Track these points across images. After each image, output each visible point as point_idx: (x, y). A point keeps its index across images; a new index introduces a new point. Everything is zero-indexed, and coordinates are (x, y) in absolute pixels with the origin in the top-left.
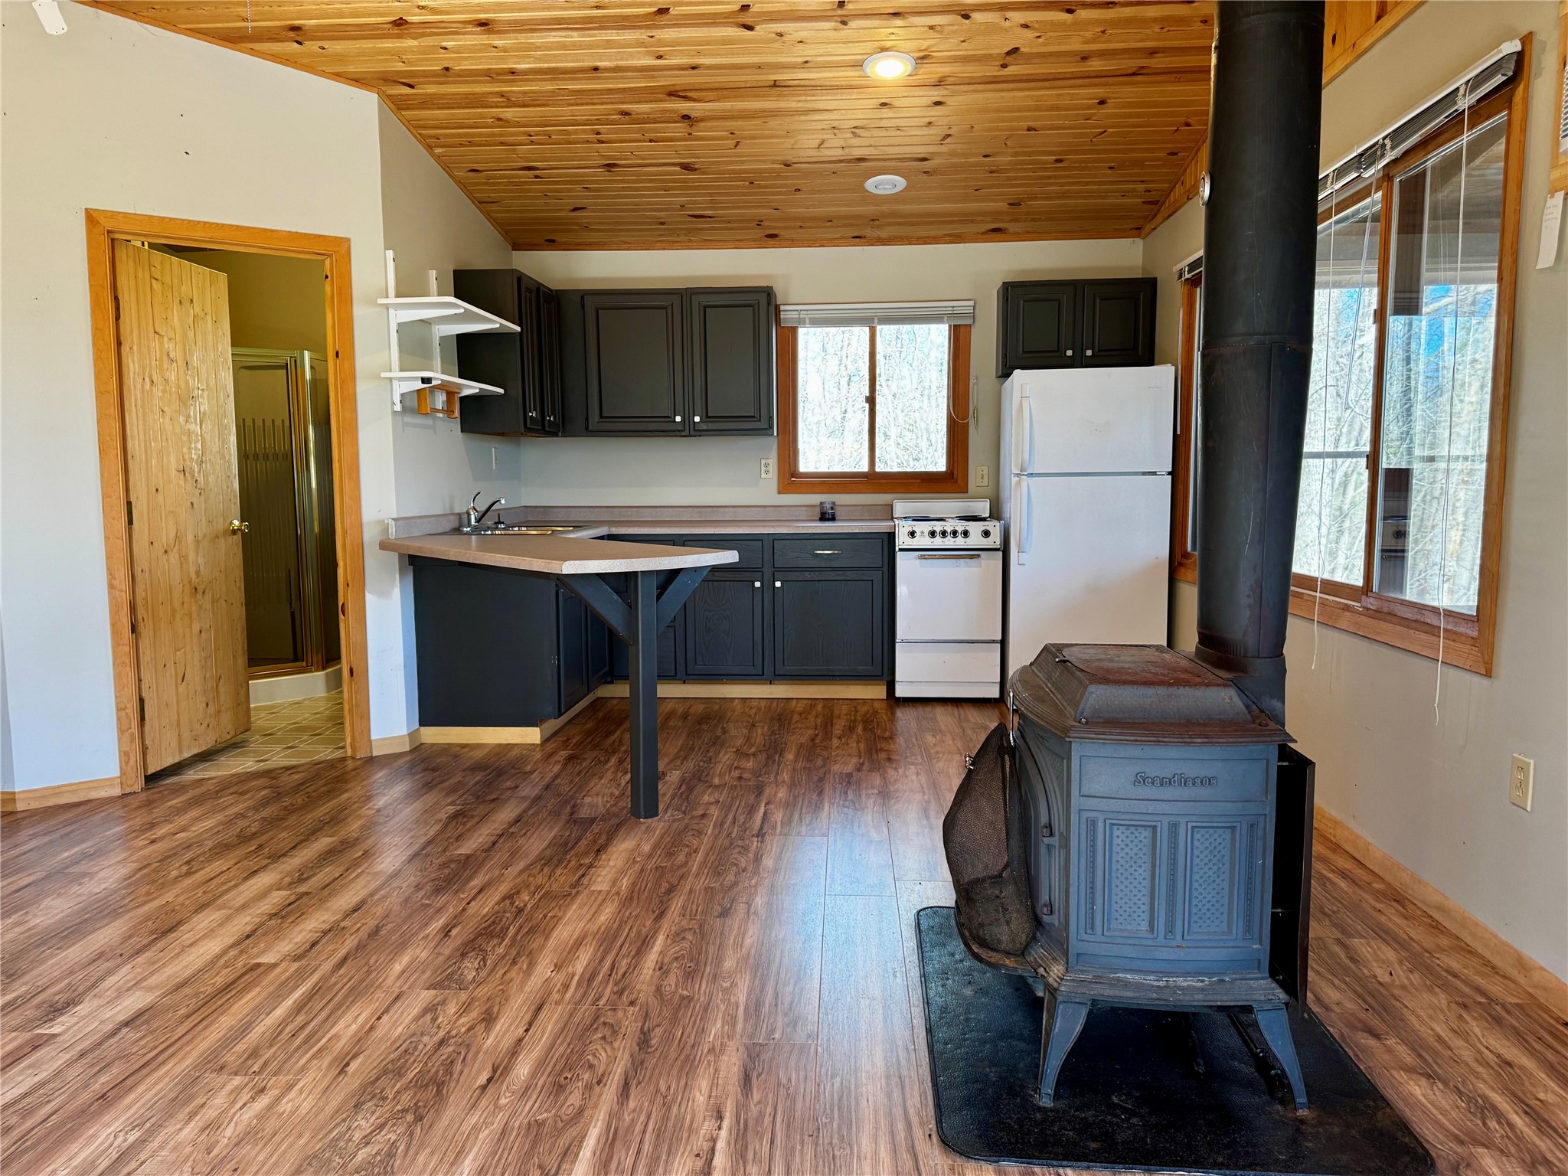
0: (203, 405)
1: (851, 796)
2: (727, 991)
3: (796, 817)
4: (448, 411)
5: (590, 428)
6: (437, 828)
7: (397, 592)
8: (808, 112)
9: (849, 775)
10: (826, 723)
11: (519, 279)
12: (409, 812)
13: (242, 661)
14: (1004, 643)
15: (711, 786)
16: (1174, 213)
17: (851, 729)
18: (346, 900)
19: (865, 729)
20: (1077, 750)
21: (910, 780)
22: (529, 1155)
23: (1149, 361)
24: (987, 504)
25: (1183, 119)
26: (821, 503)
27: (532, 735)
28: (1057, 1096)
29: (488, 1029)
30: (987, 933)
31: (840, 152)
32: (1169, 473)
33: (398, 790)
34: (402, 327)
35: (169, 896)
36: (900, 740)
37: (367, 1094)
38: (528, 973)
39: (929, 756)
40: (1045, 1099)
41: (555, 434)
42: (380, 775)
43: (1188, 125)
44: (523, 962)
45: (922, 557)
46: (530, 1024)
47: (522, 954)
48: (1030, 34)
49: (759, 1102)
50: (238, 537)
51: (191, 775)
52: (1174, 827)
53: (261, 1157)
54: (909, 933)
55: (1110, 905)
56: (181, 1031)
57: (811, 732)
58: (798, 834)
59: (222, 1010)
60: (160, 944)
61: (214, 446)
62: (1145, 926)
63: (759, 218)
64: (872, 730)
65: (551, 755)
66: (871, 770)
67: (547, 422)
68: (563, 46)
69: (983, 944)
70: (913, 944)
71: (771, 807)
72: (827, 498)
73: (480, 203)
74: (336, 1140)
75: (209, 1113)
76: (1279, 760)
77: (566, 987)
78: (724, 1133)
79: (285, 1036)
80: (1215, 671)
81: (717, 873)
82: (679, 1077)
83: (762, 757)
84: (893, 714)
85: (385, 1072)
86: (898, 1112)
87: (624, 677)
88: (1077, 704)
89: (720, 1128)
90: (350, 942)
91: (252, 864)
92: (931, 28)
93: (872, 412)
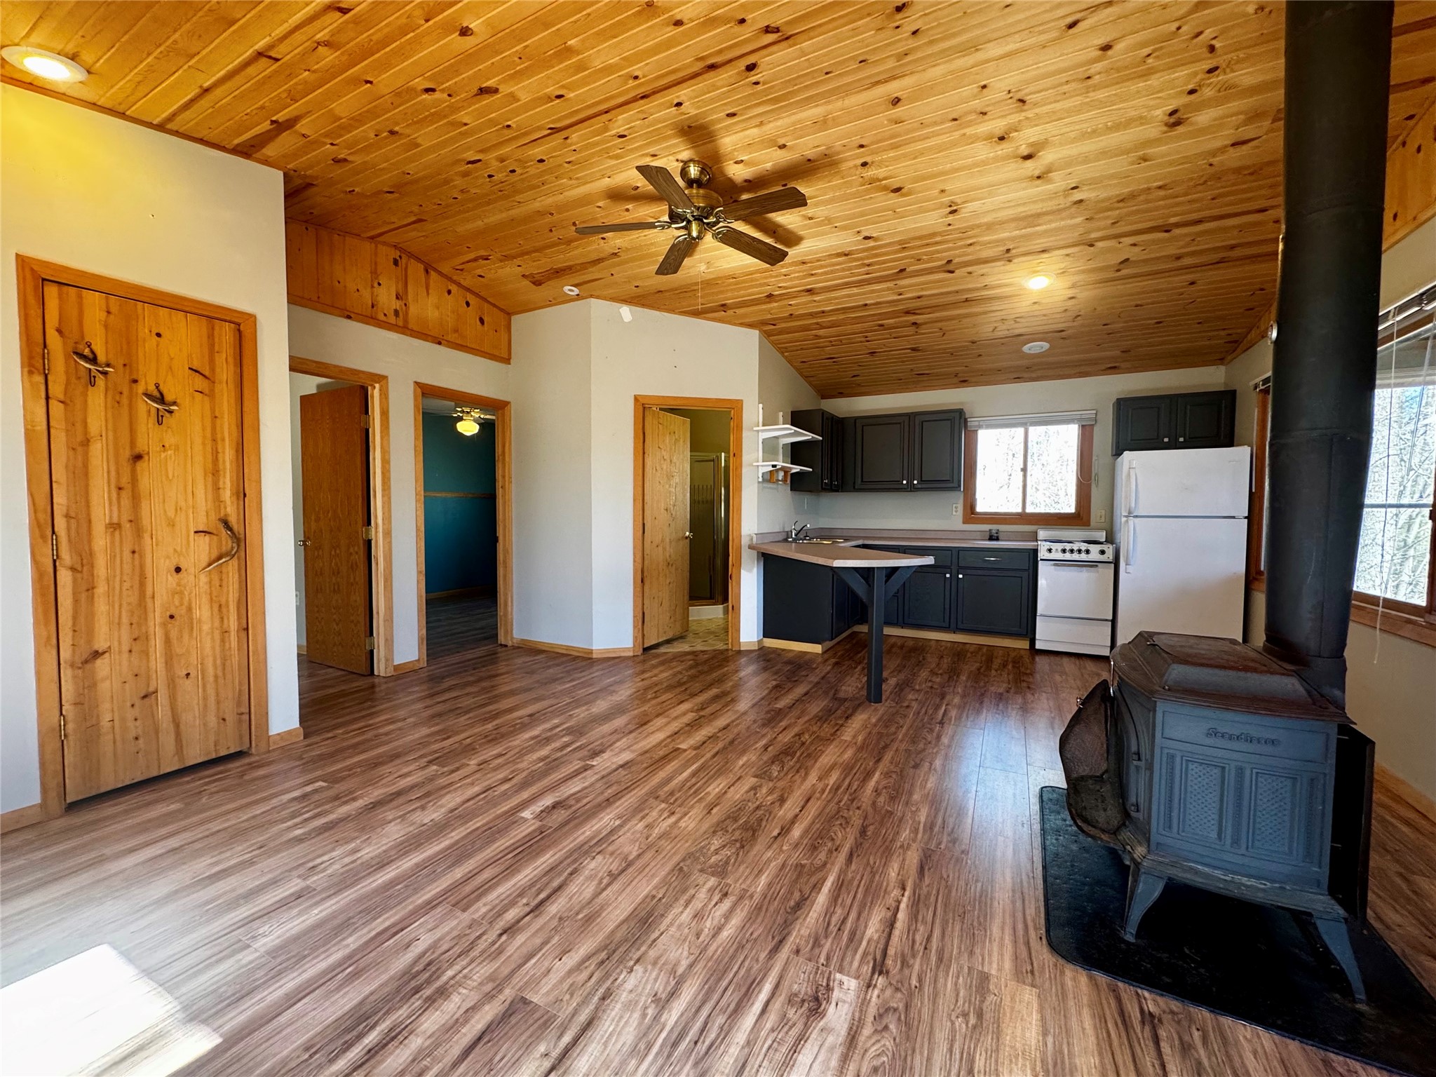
0: (677, 479)
1: (1001, 706)
2: (914, 813)
3: (965, 715)
4: (784, 480)
5: (857, 488)
6: (766, 692)
7: (755, 571)
8: (985, 313)
9: (1001, 694)
10: (988, 660)
11: (823, 414)
12: (754, 682)
13: (687, 597)
14: (1114, 622)
15: (914, 690)
17: (1005, 666)
18: (721, 722)
19: (1013, 667)
20: (1161, 706)
21: (1043, 702)
22: (796, 881)
23: (1230, 443)
24: (1104, 533)
25: (1258, 286)
26: (990, 530)
27: (817, 649)
28: (1138, 936)
29: (781, 806)
30: (1086, 813)
31: (1007, 332)
32: (1246, 517)
33: (750, 669)
35: (646, 708)
36: (1038, 676)
37: (719, 828)
38: (804, 779)
39: (1057, 688)
40: (1129, 934)
41: (837, 491)
42: (743, 660)
43: (1262, 289)
44: (803, 772)
45: (1055, 565)
46: (803, 807)
47: (802, 768)
48: (1137, 249)
49: (928, 886)
50: (688, 541)
51: (662, 650)
52: (1240, 771)
53: (669, 848)
54: (1035, 802)
55: (1185, 816)
56: (643, 774)
57: (978, 665)
58: (965, 726)
59: (661, 768)
60: (639, 731)
61: (680, 498)
62: (1214, 835)
63: (956, 372)
64: (1018, 668)
65: (826, 660)
66: (1016, 693)
67: (833, 486)
68: (849, 296)
69: (1085, 821)
70: (1036, 808)
71: (949, 707)
72: (994, 527)
73: (806, 377)
74: (703, 847)
75: (649, 820)
76: (1339, 734)
77: (823, 791)
78: (905, 899)
79: (686, 788)
80: (1280, 663)
81: (914, 741)
82: (881, 859)
83: (946, 677)
84: (1033, 659)
85: (729, 817)
86: (1019, 915)
87: (867, 622)
88: (1162, 676)
89: (903, 895)
90: (720, 745)
91: (681, 697)
92: (1067, 255)
93: (1025, 476)
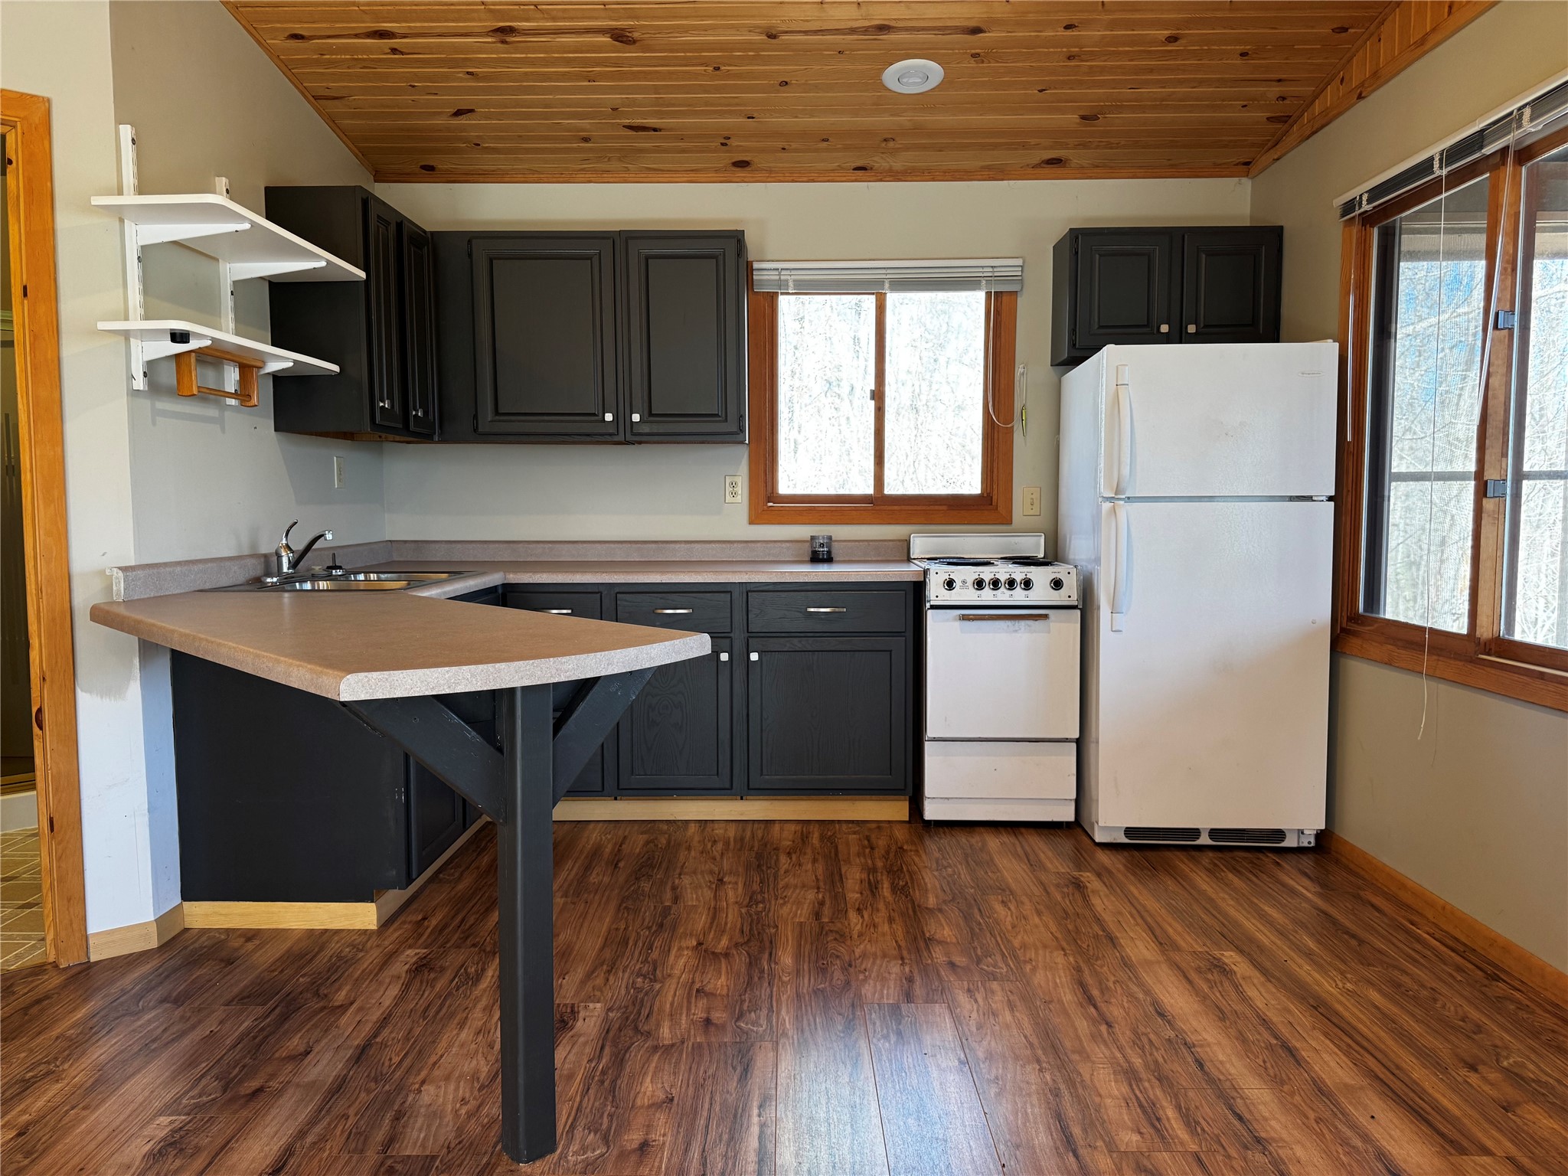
4: (243, 394)
5: (480, 430)
7: (135, 689)
10: (832, 874)
11: (365, 203)
14: (1081, 744)
15: (656, 1048)
16: (1323, 127)
17: (873, 888)
19: (893, 888)
23: (1271, 333)
24: (1043, 540)
26: (813, 538)
27: (362, 916)
31: (853, 13)
32: (1330, 499)
34: (147, 253)
42: (96, 1002)
45: (964, 618)
57: (811, 895)
63: (726, 133)
66: (929, 1000)
67: (412, 419)
72: (819, 531)
73: (317, 99)
83: (740, 960)
84: (920, 843)
93: (880, 412)
